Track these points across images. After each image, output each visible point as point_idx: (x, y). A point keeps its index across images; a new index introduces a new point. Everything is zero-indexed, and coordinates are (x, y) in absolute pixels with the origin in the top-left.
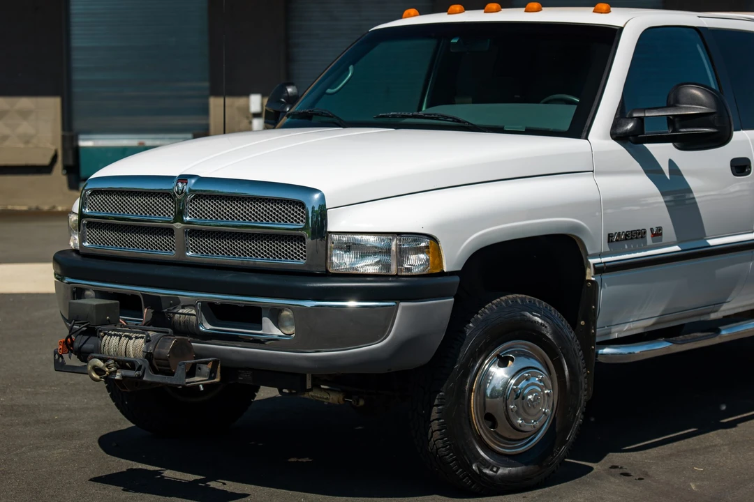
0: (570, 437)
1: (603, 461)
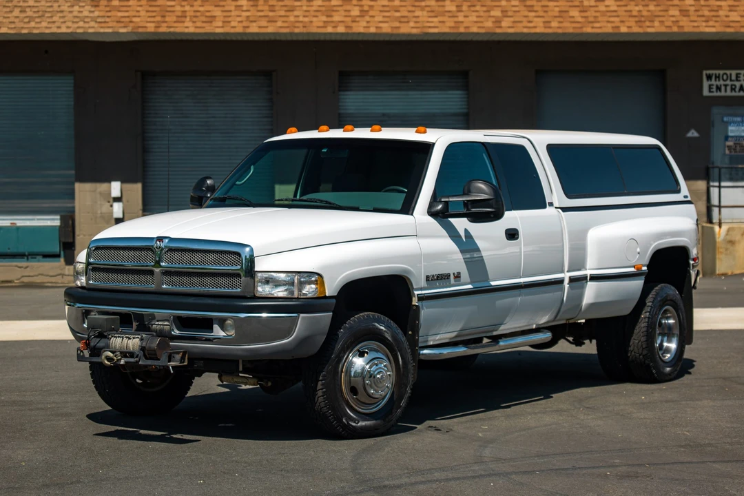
1: (423, 424)
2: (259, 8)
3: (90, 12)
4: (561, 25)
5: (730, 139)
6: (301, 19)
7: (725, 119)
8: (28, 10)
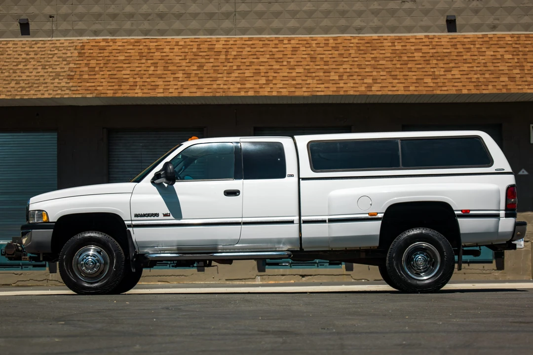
2: (191, 79)
3: (66, 83)
4: (417, 89)
6: (222, 86)
8: (21, 82)
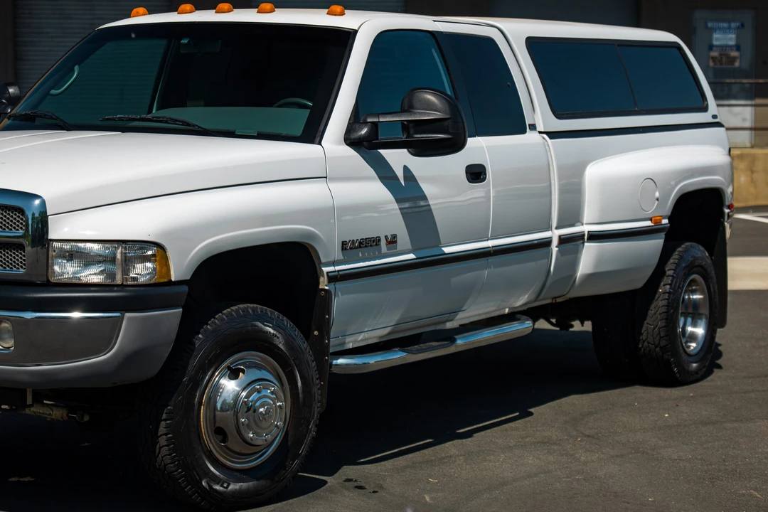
0: (303, 450)
1: (337, 474)
5: (714, 48)
7: (710, 25)
